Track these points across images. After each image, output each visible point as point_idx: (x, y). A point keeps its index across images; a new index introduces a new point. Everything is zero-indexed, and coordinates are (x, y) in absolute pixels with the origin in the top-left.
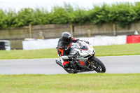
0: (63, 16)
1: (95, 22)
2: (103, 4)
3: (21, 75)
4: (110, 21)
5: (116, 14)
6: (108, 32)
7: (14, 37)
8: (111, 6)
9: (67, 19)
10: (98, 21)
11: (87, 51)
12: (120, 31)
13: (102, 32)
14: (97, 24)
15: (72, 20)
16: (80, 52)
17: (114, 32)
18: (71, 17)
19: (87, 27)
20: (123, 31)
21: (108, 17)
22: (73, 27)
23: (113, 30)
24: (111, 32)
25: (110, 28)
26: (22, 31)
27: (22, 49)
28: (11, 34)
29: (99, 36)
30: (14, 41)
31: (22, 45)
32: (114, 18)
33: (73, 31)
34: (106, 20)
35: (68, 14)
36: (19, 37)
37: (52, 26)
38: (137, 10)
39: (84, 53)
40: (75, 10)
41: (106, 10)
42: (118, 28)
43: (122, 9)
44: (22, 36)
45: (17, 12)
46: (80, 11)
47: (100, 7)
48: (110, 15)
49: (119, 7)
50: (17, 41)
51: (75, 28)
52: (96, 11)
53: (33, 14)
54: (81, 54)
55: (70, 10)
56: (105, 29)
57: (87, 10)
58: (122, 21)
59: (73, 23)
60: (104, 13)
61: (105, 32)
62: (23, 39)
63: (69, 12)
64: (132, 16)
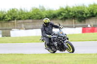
0: (38, 14)
1: (60, 18)
2: (66, 6)
3: (9, 54)
4: (71, 17)
5: (75, 13)
6: (69, 25)
7: (5, 28)
9: (41, 16)
10: (63, 17)
12: (78, 25)
14: (62, 19)
17: (74, 25)
18: (44, 15)
20: (80, 24)
21: (70, 15)
23: (72, 24)
24: (71, 25)
25: (71, 22)
26: (9, 24)
27: (10, 36)
28: (2, 26)
30: (4, 31)
31: (10, 33)
32: (74, 15)
34: (68, 17)
35: (42, 12)
36: (8, 28)
37: (31, 21)
38: (90, 10)
40: (46, 10)
41: (69, 10)
42: (76, 22)
43: (79, 9)
44: (10, 27)
45: (7, 11)
46: (50, 10)
47: (64, 8)
48: (71, 13)
50: (7, 31)
52: (61, 10)
53: (18, 13)
55: (43, 10)
56: (67, 23)
57: (55, 10)
58: (79, 18)
60: (66, 12)
61: (67, 25)
62: (11, 29)
63: (43, 11)
64: (86, 14)
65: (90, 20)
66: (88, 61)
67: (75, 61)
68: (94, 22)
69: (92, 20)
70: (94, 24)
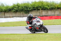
1: (13, 11)
4: (20, 11)
5: (23, 7)
6: (19, 15)
8: (21, 4)
9: (2, 10)
11: (40, 23)
12: (25, 15)
13: (16, 15)
14: (14, 12)
15: (4, 10)
16: (36, 23)
17: (22, 15)
19: (10, 13)
20: (26, 15)
21: (19, 9)
22: (4, 13)
23: (21, 15)
24: (20, 15)
25: (20, 14)
29: (15, 18)
32: (22, 9)
33: (4, 15)
34: (18, 10)
39: (38, 24)
40: (5, 6)
42: (24, 13)
43: (25, 5)
46: (7, 6)
48: (20, 8)
49: (24, 4)
51: (5, 14)
54: (37, 24)
55: (3, 6)
57: (10, 6)
59: (4, 11)
60: (17, 7)
61: (18, 15)
64: (30, 8)
65: (32, 12)
66: (32, 38)
67: (23, 39)
68: (35, 13)
69: (34, 12)
70: (35, 14)
